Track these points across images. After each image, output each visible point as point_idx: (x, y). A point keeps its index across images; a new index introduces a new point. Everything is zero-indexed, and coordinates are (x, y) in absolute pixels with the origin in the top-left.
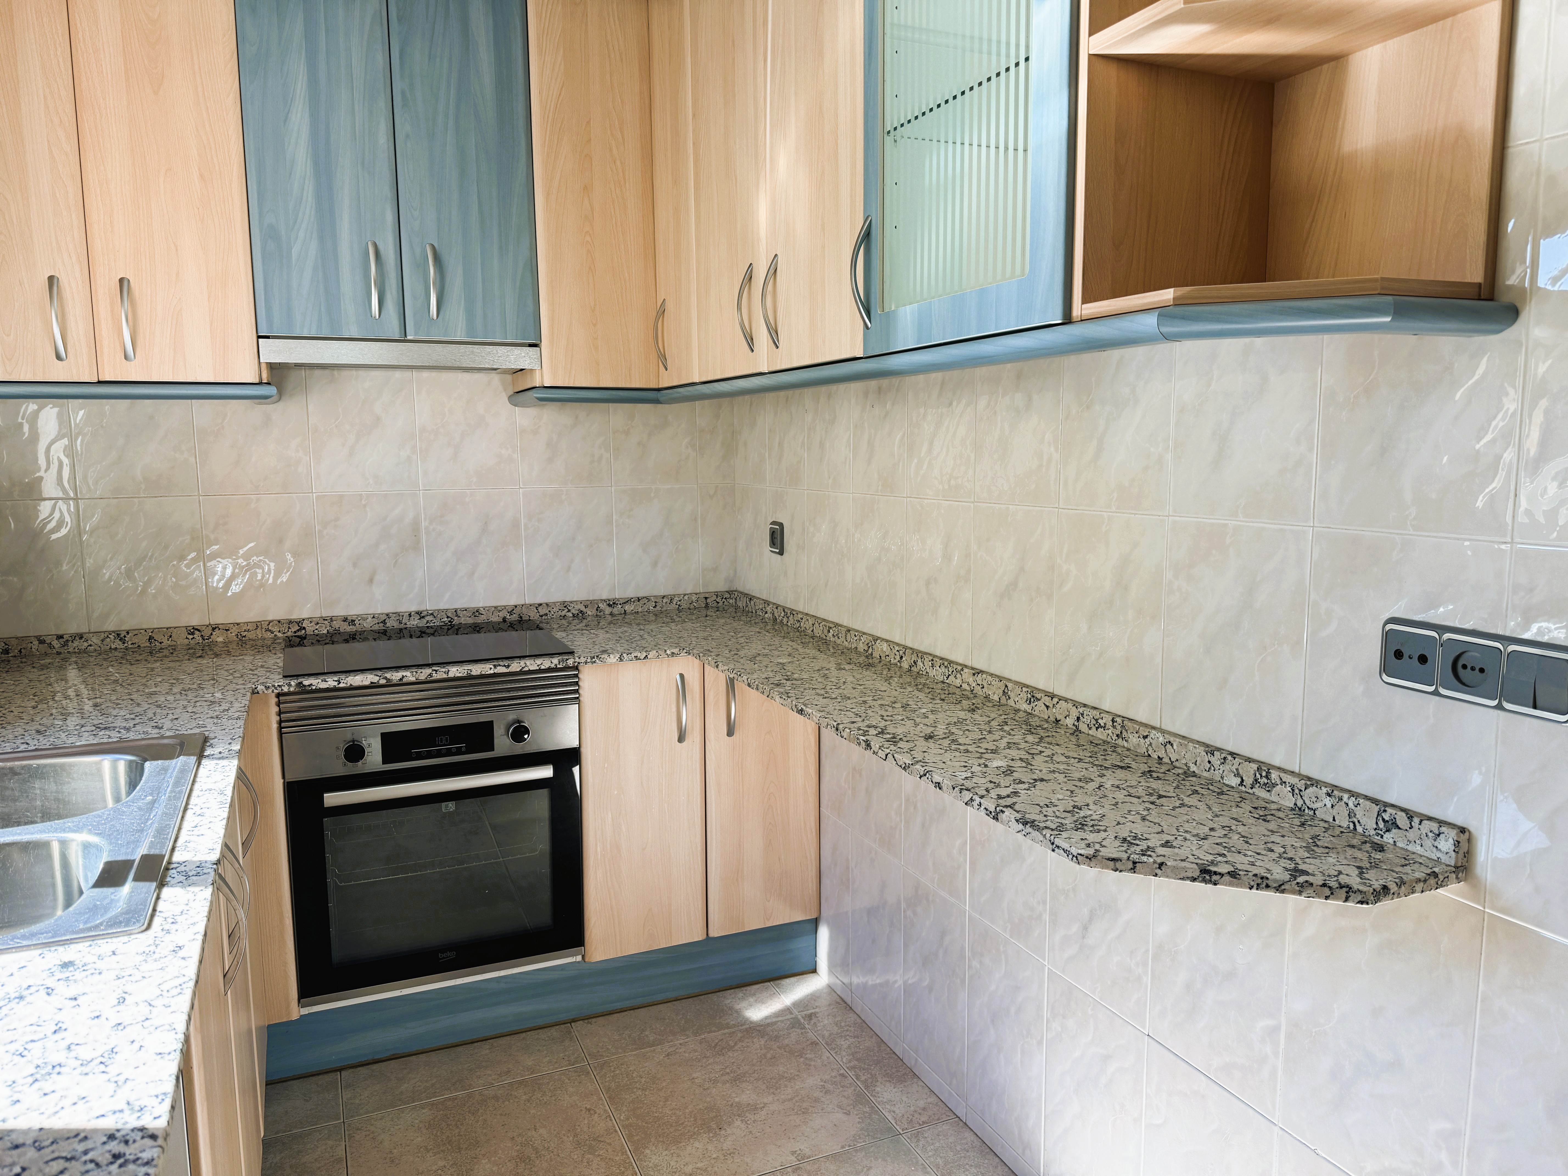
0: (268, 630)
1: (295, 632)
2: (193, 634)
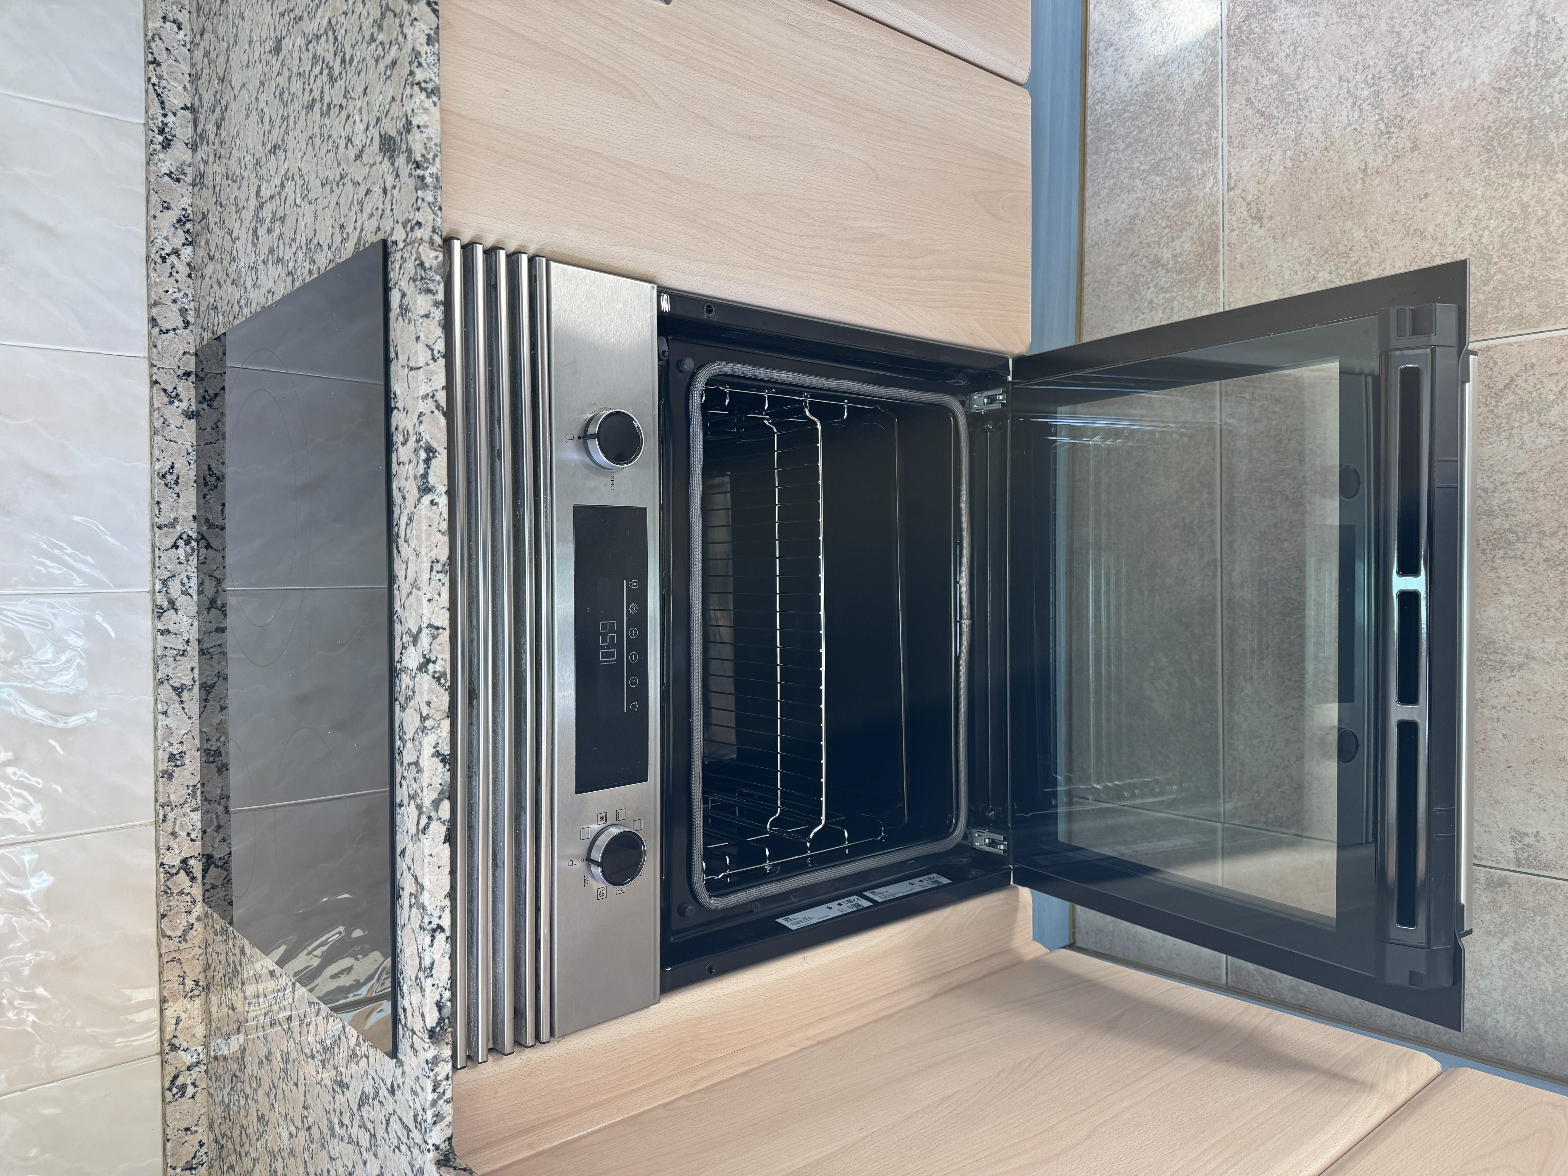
0: (183, 938)
1: (193, 879)
2: (183, 1088)
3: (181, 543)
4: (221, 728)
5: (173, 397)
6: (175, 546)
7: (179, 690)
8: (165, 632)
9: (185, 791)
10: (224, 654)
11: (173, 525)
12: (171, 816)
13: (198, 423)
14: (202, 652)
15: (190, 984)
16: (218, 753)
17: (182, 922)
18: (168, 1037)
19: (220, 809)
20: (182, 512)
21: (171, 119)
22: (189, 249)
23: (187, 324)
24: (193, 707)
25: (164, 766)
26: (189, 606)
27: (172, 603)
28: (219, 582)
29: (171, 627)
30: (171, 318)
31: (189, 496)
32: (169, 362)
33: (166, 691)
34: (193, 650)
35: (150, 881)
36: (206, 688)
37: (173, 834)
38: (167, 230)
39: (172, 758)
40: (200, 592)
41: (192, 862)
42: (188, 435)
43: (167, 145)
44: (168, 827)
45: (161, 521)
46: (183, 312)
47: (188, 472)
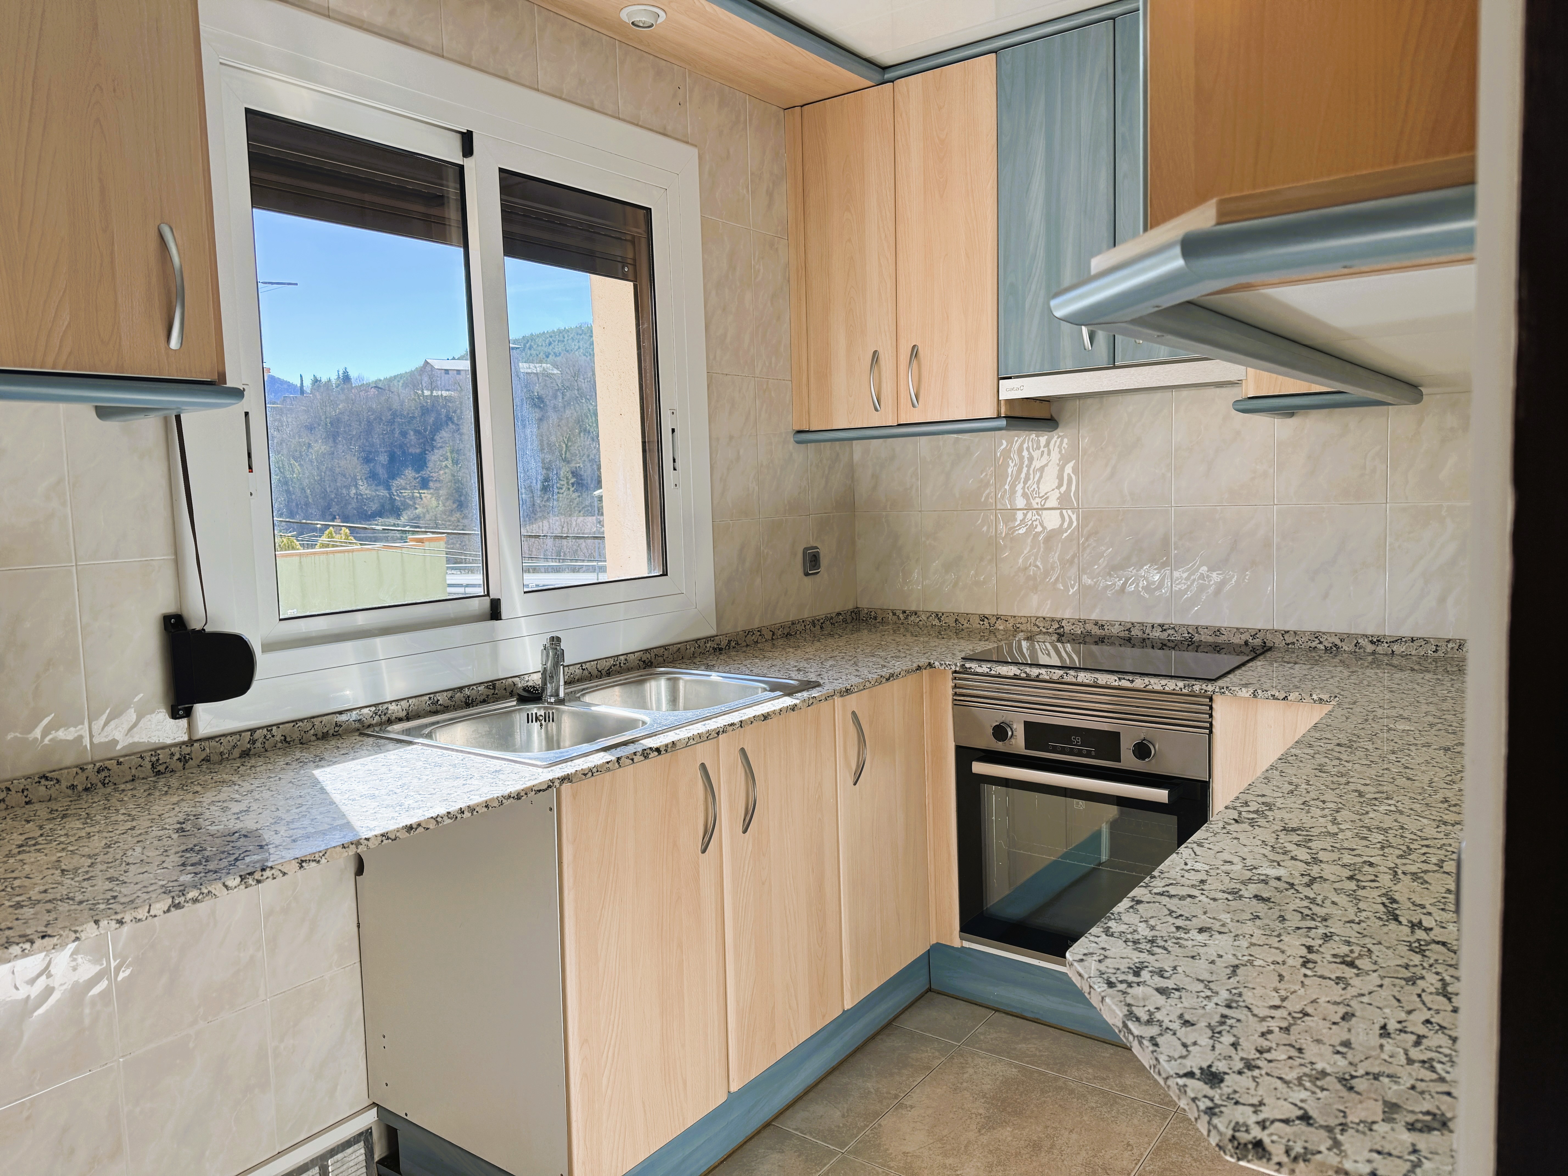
0: (1035, 625)
1: (1056, 630)
2: (983, 621)
3: (1190, 635)
4: (1112, 644)
5: (1254, 637)
6: (1189, 633)
7: (1129, 630)
8: (1153, 627)
9: (1089, 629)
10: (1143, 648)
11: (1198, 633)
12: (1080, 624)
13: (1243, 645)
14: (1144, 639)
15: (1018, 626)
16: (1103, 642)
17: (1041, 625)
18: (1002, 617)
19: (1081, 641)
20: (1203, 637)
21: (1386, 645)
22: (1324, 648)
23: (1288, 644)
24: (1122, 634)
25: (1100, 623)
26: (1164, 636)
27: (1165, 630)
28: (1174, 648)
29: (1155, 629)
30: (1289, 639)
31: (1211, 639)
32: (1269, 636)
33: (1130, 626)
34: (1145, 636)
35: (1059, 616)
36: (1129, 640)
37: (1074, 624)
38: (1331, 639)
39: (1103, 626)
40: (1169, 640)
41: (1062, 630)
42: (1237, 640)
43: (1372, 642)
44: (1077, 622)
45: (1199, 629)
46: (1293, 643)
47: (1221, 639)
